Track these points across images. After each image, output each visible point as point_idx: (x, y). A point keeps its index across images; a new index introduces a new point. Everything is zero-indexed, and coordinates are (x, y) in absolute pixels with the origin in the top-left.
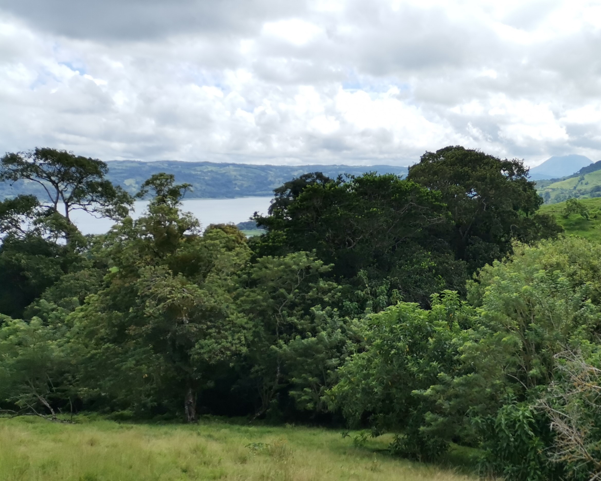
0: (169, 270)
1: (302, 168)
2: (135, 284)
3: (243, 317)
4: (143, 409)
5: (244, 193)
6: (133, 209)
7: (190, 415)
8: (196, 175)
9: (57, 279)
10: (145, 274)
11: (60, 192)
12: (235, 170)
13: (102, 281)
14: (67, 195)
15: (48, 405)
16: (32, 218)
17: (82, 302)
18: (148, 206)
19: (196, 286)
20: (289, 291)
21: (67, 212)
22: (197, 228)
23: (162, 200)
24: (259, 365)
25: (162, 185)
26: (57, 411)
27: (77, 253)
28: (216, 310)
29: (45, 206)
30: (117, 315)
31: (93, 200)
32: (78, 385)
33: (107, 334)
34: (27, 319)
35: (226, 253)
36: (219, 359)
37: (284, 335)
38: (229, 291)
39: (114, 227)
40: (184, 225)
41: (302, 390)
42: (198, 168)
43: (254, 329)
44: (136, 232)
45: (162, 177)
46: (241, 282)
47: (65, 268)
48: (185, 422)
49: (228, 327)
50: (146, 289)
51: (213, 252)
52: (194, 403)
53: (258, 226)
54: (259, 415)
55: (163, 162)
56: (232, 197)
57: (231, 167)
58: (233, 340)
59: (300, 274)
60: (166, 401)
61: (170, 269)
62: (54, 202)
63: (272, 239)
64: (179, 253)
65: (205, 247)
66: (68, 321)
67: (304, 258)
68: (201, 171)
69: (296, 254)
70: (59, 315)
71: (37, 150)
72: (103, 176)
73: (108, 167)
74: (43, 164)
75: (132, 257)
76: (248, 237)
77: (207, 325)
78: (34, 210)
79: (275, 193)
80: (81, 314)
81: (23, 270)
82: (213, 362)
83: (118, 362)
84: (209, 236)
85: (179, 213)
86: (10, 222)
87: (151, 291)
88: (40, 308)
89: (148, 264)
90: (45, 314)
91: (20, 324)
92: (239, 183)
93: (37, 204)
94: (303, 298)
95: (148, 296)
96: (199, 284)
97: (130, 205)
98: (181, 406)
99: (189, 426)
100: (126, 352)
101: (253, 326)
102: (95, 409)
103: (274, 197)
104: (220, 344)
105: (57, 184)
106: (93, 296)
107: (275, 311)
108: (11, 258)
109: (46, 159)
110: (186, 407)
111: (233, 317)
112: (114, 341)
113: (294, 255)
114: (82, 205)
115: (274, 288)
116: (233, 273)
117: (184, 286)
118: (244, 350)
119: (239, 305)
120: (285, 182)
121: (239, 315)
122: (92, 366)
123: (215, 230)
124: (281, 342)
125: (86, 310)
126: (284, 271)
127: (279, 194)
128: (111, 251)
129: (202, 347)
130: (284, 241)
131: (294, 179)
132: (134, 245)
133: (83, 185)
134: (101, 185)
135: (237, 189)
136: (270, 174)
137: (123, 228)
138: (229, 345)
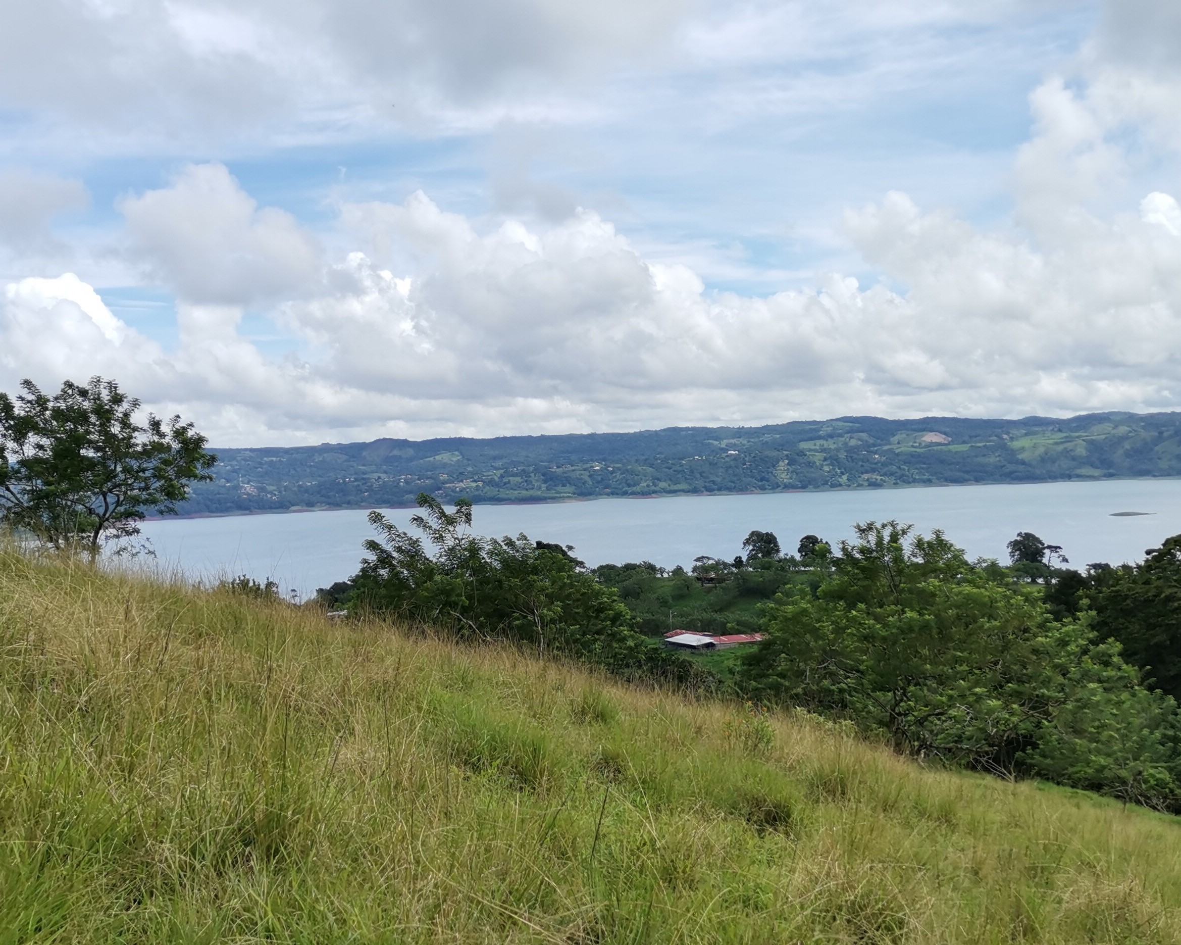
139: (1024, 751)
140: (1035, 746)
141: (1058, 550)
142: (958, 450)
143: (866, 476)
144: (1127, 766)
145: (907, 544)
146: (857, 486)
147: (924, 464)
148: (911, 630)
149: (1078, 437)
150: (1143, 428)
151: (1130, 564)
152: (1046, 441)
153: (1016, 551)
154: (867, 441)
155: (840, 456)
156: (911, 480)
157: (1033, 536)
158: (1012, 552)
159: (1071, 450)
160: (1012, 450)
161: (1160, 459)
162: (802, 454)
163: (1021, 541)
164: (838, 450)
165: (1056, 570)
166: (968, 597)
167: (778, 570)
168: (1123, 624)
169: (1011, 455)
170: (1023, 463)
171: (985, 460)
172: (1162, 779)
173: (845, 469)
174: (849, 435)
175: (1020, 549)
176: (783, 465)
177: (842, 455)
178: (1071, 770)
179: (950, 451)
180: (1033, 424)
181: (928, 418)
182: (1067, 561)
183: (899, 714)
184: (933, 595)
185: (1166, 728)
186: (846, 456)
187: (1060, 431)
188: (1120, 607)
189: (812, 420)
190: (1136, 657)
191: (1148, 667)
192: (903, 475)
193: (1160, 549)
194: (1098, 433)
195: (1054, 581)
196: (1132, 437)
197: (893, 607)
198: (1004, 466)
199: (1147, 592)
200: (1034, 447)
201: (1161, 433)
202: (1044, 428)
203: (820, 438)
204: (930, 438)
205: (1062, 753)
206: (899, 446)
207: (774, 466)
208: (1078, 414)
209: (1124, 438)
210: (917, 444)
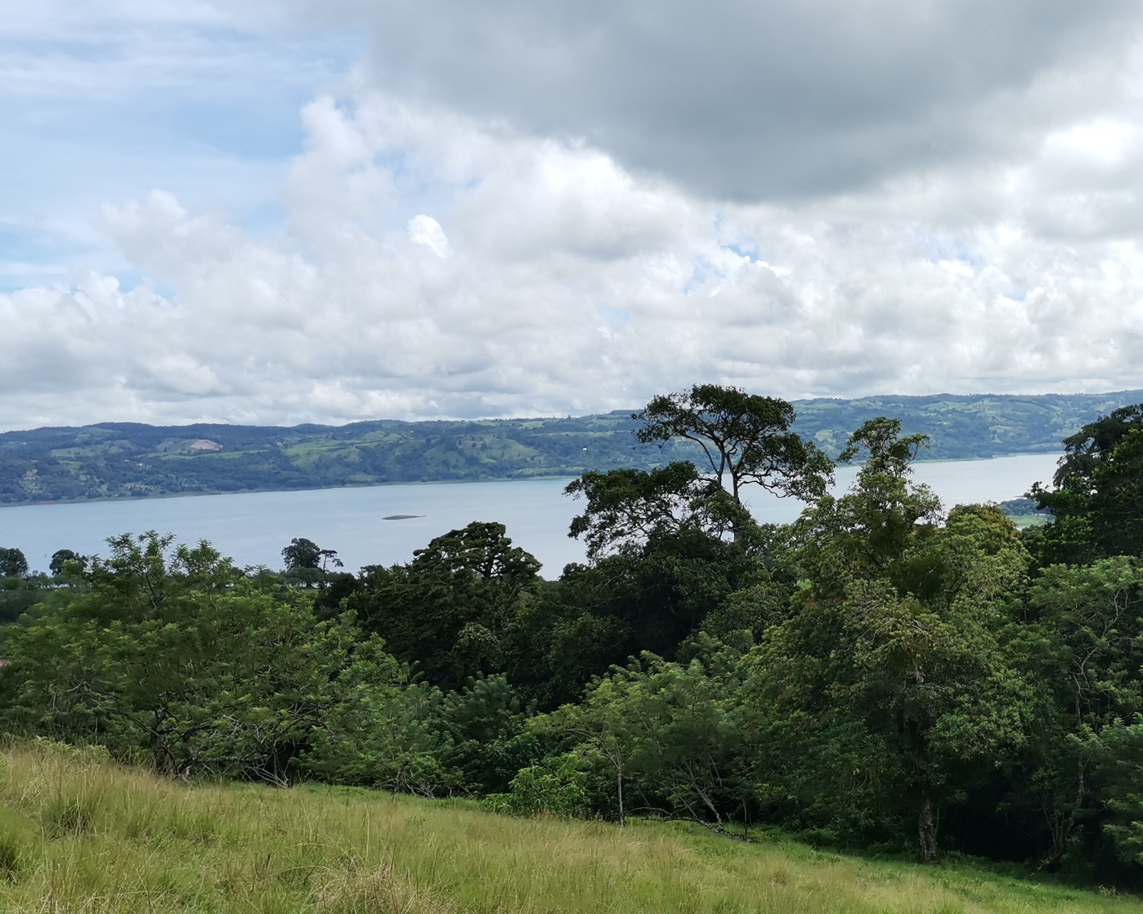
0: (891, 586)
1: (1113, 396)
2: (839, 610)
3: (1016, 677)
4: (851, 830)
5: (1009, 448)
6: (832, 482)
7: (928, 849)
8: (928, 418)
9: (722, 598)
10: (854, 592)
11: (726, 456)
12: (993, 408)
13: (787, 604)
14: (735, 461)
15: (712, 806)
16: (687, 498)
17: (758, 639)
18: (859, 474)
19: (935, 616)
20: (1100, 632)
21: (736, 488)
22: (937, 512)
23: (880, 466)
24: (1046, 769)
25: (879, 438)
26: (725, 820)
27: (749, 557)
28: (970, 661)
29: (706, 480)
30: (811, 663)
31: (772, 468)
32: (754, 779)
33: (797, 695)
34: (685, 663)
35: (985, 557)
36: (977, 752)
37: (1092, 714)
38: (991, 627)
39: (806, 512)
40: (916, 507)
41: (1128, 824)
42: (932, 407)
43: (1036, 700)
44: (839, 520)
45: (881, 424)
46: (1011, 611)
47: (733, 581)
48: (920, 860)
49: (990, 693)
50: (855, 620)
51: (963, 556)
52: (935, 827)
53: (1040, 508)
54: (1048, 862)
55: (874, 399)
56: (989, 456)
57: (987, 402)
58: (1000, 717)
59: (1118, 600)
60: (888, 819)
61: (893, 585)
62: (717, 472)
63: (1065, 532)
64: (909, 556)
65: (951, 547)
66: (739, 669)
67: (1126, 569)
68: (935, 411)
69: (1111, 561)
70: (725, 658)
71: (695, 390)
72: (787, 427)
73: (794, 411)
74: (704, 410)
75: (833, 563)
76: (1020, 529)
77: (955, 687)
78: (690, 485)
79: (1066, 446)
80: (759, 658)
81: (676, 582)
82: (966, 756)
83: (814, 744)
84: (958, 527)
85: (907, 486)
86: (659, 506)
87: (863, 623)
88: (699, 645)
89: (857, 576)
90: (705, 656)
91: (675, 670)
92: (1000, 429)
93: (695, 476)
94: (1126, 646)
95: (859, 632)
96: (940, 614)
97: (828, 475)
98: (913, 831)
99: (929, 868)
100: (826, 727)
101: (1034, 695)
102: (778, 821)
103: (1064, 454)
104: (978, 724)
105: (722, 442)
106: (774, 629)
107: (1075, 669)
108: (661, 563)
109: (708, 403)
110: (922, 834)
111: (999, 676)
112: (807, 708)
113: (1107, 562)
114: (757, 476)
115: (1071, 623)
116: (998, 595)
117: (917, 616)
118: (1020, 737)
119: (1007, 653)
120: (1083, 426)
121: (1009, 672)
122: (774, 747)
123: (966, 516)
124: (1086, 727)
125: (765, 652)
126: (1088, 592)
127: (1073, 447)
128: (802, 552)
129: (947, 728)
130: (1088, 537)
131: (1100, 418)
132: (837, 544)
133: (759, 442)
134: (784, 441)
135: (997, 441)
136: (1055, 411)
137: (819, 514)
138: (993, 726)
139: (297, 756)
140: (308, 749)
141: (333, 554)
142: (230, 457)
143: (129, 485)
144: (397, 758)
145: (168, 556)
146: (120, 496)
147: (194, 472)
148: (172, 644)
149: (351, 444)
150: (412, 435)
151: (400, 565)
152: (320, 448)
153: (291, 557)
154: (129, 449)
155: (99, 465)
156: (179, 488)
157: (308, 542)
158: (287, 558)
159: (345, 457)
160: (286, 457)
161: (428, 464)
162: (54, 462)
163: (295, 546)
164: (96, 458)
165: (331, 573)
166: (235, 607)
167: (25, 588)
168: (393, 623)
169: (285, 462)
170: (298, 469)
171: (260, 467)
172: (428, 766)
173: (105, 479)
174: (109, 442)
175: (294, 555)
176: (31, 474)
177: (102, 464)
178: (344, 768)
179: (221, 459)
180: (307, 432)
181: (197, 424)
182: (342, 565)
183: (162, 732)
184: (196, 607)
185: (433, 718)
186: (106, 464)
187: (334, 438)
188: (390, 606)
189: (65, 426)
190: (406, 653)
191: (417, 662)
192: (171, 484)
193: (427, 549)
194: (370, 440)
195: (328, 585)
196: (402, 444)
197: (153, 621)
198: (278, 473)
199: (416, 590)
200: (308, 454)
201: (429, 440)
202: (319, 435)
203: (74, 445)
204: (200, 445)
205: (335, 753)
206: (166, 453)
207: (20, 476)
208: (351, 422)
209: (393, 446)
210: (186, 452)
